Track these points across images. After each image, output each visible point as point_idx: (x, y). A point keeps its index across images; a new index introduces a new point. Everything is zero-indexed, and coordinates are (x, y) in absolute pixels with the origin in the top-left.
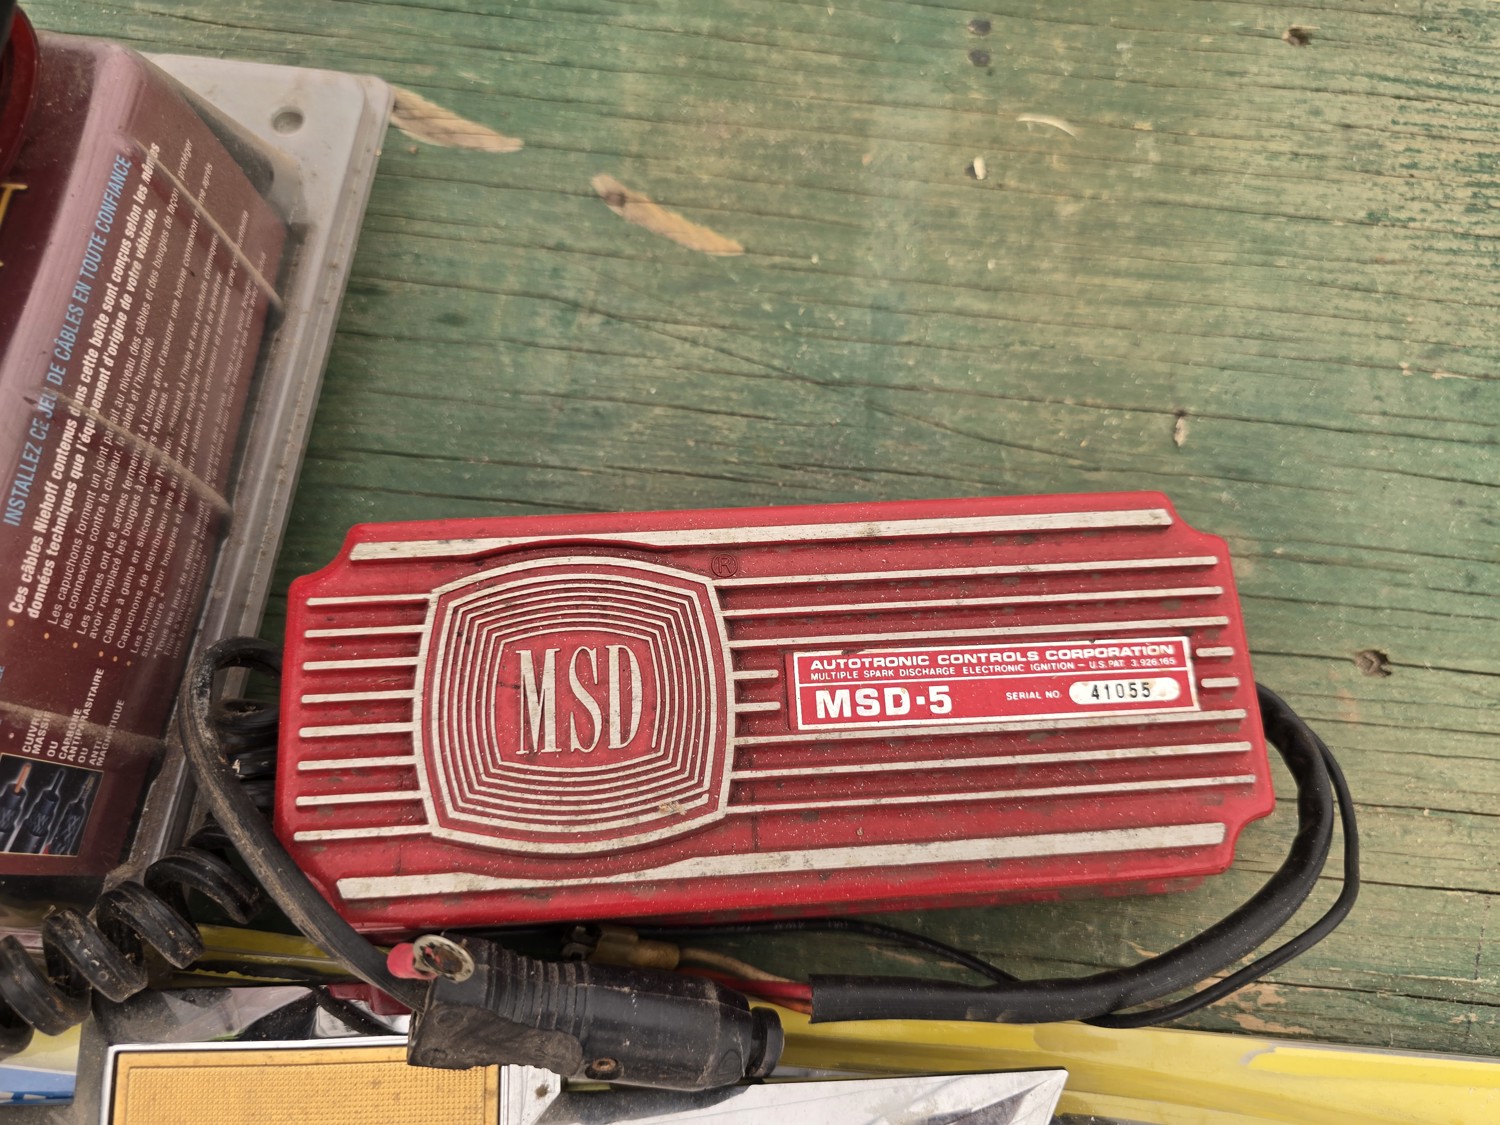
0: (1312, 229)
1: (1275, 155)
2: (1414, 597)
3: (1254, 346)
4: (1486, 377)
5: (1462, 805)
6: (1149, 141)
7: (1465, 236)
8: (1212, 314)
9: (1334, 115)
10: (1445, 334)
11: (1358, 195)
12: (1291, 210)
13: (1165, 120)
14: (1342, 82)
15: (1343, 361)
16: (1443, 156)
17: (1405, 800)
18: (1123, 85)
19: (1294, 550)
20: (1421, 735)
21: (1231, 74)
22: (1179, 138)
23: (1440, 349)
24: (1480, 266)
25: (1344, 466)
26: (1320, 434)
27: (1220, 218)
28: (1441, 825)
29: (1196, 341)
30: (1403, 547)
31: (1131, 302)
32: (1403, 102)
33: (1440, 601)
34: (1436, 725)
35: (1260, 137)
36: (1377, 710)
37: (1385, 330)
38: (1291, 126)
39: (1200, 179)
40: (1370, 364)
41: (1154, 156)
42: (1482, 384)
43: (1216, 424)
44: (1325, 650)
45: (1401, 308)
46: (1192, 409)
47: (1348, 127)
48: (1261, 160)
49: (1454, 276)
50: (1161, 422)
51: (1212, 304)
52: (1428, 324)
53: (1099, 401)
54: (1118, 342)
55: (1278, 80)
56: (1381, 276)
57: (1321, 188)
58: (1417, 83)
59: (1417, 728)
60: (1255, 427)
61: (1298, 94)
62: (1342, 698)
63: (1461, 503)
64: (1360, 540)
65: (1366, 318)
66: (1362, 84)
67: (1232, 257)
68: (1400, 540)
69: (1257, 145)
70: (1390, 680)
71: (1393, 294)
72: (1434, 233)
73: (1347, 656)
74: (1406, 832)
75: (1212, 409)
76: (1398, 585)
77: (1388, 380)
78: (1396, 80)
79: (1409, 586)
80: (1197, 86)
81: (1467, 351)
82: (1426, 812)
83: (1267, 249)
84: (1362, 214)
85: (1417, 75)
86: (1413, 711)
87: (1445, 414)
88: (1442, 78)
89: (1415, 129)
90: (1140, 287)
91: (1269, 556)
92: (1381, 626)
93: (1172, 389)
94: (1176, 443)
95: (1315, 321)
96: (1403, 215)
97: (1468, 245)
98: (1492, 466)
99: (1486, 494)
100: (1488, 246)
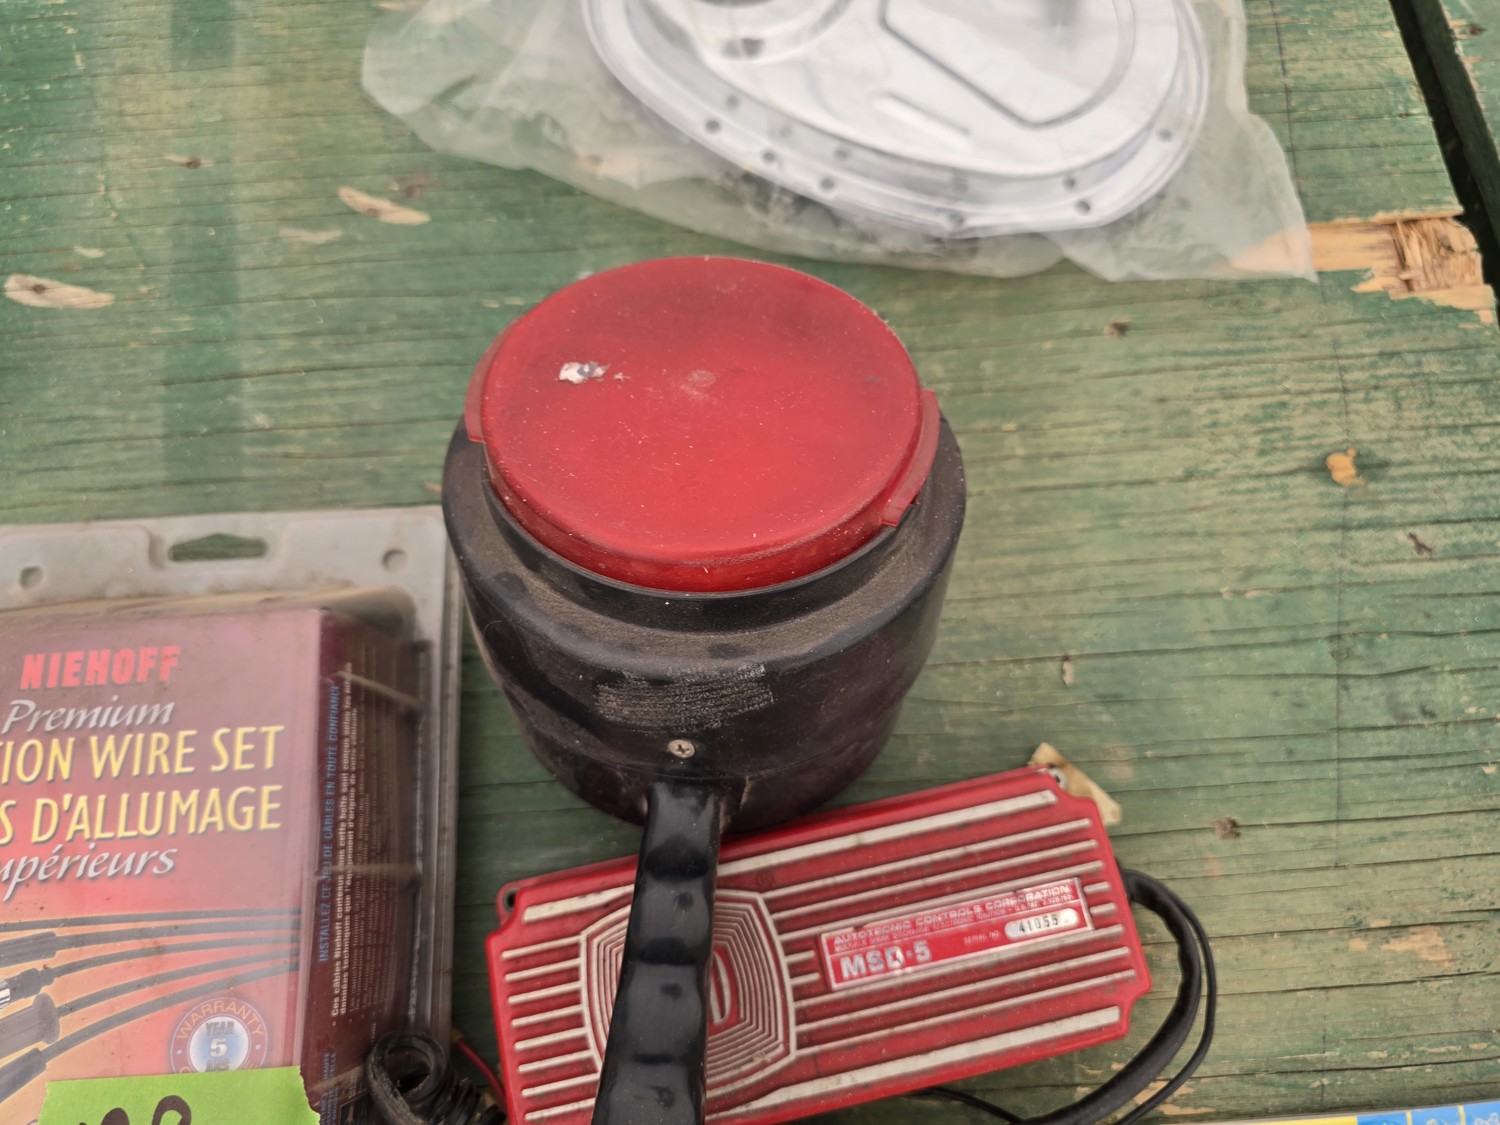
0: (1144, 492)
1: (1110, 434)
2: (1249, 772)
3: (1113, 595)
4: (1285, 590)
5: (1301, 926)
6: (1014, 440)
7: (1259, 476)
8: (1079, 574)
9: (1151, 391)
10: (1252, 560)
11: (1176, 456)
12: (1125, 478)
13: (1025, 419)
14: (1155, 363)
15: (1179, 595)
16: (1235, 412)
17: (1260, 928)
18: (989, 395)
19: (1161, 752)
20: (1267, 878)
21: (1070, 371)
22: (1038, 432)
23: (1250, 573)
24: (1272, 499)
25: (1189, 678)
26: (1168, 657)
27: (1076, 493)
28: (1288, 943)
29: (1069, 598)
30: (1238, 735)
31: (1019, 575)
32: (1200, 372)
33: (1270, 774)
34: (1276, 868)
35: (1096, 421)
36: (1233, 864)
37: (1207, 564)
38: (1119, 408)
39: (1057, 464)
40: (1200, 595)
41: (1020, 451)
42: (1282, 595)
43: (1092, 663)
44: (1191, 825)
45: (1217, 544)
46: (1072, 653)
47: (1162, 400)
48: (1100, 440)
49: (1253, 511)
50: (1052, 667)
51: (1078, 566)
52: (1238, 554)
53: (1005, 658)
54: (1013, 608)
55: (1105, 369)
56: (1198, 520)
57: (1146, 456)
58: (1210, 353)
59: (1263, 873)
60: (1121, 660)
61: (1120, 380)
62: (1207, 859)
63: (1276, 694)
64: (1207, 735)
65: (1192, 557)
66: (1170, 361)
67: (1088, 525)
68: (1236, 731)
69: (1095, 428)
70: (1241, 840)
71: (1211, 535)
72: (1236, 478)
73: (1207, 826)
74: (1264, 952)
75: (1088, 650)
76: (1237, 765)
77: (1214, 605)
78: (1195, 354)
79: (1244, 765)
80: (1045, 386)
81: (1269, 570)
82: (1276, 936)
83: (1114, 514)
84: (1179, 472)
85: (1210, 346)
86: (1259, 862)
87: (1257, 624)
88: (1227, 346)
89: (1211, 393)
90: (1022, 562)
91: (1143, 759)
92: (1229, 800)
93: (1056, 640)
94: (1064, 683)
95: (1156, 566)
96: (1210, 467)
97: (1261, 484)
98: (1296, 660)
99: (1294, 683)
100: (1277, 481)
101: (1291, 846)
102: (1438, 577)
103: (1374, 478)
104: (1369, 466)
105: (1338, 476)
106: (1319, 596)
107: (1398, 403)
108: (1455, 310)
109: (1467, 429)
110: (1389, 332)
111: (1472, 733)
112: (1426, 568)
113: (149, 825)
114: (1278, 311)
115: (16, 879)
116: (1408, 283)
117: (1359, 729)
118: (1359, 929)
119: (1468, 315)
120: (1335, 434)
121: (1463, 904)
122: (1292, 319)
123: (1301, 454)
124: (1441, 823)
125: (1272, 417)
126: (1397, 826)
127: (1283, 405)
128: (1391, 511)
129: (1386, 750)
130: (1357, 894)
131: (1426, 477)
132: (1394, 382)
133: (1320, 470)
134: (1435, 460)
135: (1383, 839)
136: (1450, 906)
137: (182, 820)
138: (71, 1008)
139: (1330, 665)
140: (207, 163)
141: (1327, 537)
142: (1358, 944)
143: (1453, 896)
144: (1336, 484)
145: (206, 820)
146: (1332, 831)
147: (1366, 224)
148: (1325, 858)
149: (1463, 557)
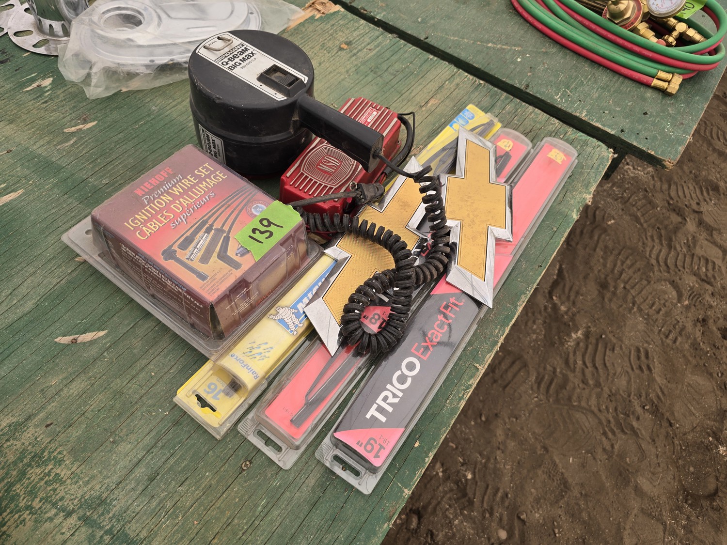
3: (328, 90)
10: (346, 69)
15: (340, 82)
23: (347, 72)
24: (338, 58)
33: (384, 97)
37: (339, 75)
40: (343, 80)
42: (356, 71)
45: (337, 71)
49: (337, 62)
52: (343, 70)
63: (372, 85)
65: (335, 76)
72: (329, 59)
77: (347, 80)
81: (350, 69)
87: (357, 78)
95: (331, 81)
96: (322, 60)
97: (334, 57)
98: (370, 78)
99: (373, 82)
100: (336, 55)
101: (399, 104)
102: (378, 52)
103: (351, 45)
104: (349, 43)
105: (345, 48)
106: (362, 67)
107: (342, 31)
108: (336, 12)
109: (358, 28)
110: (329, 22)
111: (407, 70)
112: (374, 52)
113: (201, 192)
114: (306, 30)
115: (184, 220)
116: (323, 13)
117: (390, 81)
118: (422, 107)
119: (339, 11)
120: (337, 43)
121: (432, 92)
122: (310, 29)
123: (335, 49)
124: (416, 84)
125: (323, 47)
126: (411, 89)
127: (323, 44)
128: (360, 48)
129: (397, 81)
130: (416, 102)
131: (359, 39)
132: (338, 29)
133: (341, 49)
134: (358, 36)
135: (411, 93)
136: (430, 94)
137: (207, 187)
138: (223, 225)
139: (375, 75)
140: (14, 149)
141: (354, 58)
142: (424, 109)
143: (429, 92)
144: (346, 49)
145: (211, 184)
146: (402, 97)
147: (306, 8)
148: (405, 102)
149: (378, 47)
